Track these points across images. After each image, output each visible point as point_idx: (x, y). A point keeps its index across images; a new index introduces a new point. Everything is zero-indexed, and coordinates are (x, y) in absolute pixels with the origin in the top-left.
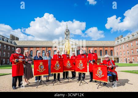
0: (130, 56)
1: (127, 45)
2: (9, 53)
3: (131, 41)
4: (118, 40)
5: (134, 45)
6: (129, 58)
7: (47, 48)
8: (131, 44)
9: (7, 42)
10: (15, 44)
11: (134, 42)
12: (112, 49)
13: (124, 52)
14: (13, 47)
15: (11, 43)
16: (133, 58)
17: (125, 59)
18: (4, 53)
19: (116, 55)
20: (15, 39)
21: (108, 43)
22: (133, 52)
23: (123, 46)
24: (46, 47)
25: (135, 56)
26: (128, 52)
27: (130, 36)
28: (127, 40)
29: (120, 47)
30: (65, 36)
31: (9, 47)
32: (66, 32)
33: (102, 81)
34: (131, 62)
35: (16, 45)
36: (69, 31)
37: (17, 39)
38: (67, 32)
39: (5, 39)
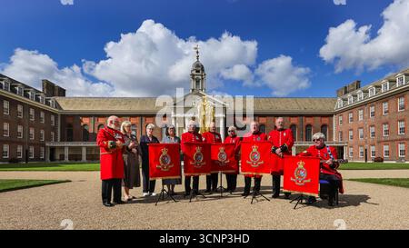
0: (379, 142)
1: (372, 109)
2: (42, 132)
3: (385, 99)
4: (344, 97)
5: (393, 110)
6: (373, 149)
7: (144, 119)
8: (385, 106)
9: (37, 100)
10: (58, 106)
11: (392, 101)
12: (325, 121)
13: (361, 131)
14: (53, 113)
15: (47, 103)
16: (386, 148)
17: (361, 149)
18: (32, 131)
19: (335, 140)
20: (57, 92)
21: (315, 104)
22: (387, 132)
23: (361, 112)
24: (141, 116)
25: (392, 141)
26: (373, 129)
27: (384, 82)
28: (372, 94)
29: (351, 115)
30: (193, 84)
31: (42, 115)
32: (194, 72)
33: (304, 193)
34: (379, 160)
35: (60, 108)
36: (203, 70)
37: (62, 92)
38: (198, 71)
39: (30, 93)
